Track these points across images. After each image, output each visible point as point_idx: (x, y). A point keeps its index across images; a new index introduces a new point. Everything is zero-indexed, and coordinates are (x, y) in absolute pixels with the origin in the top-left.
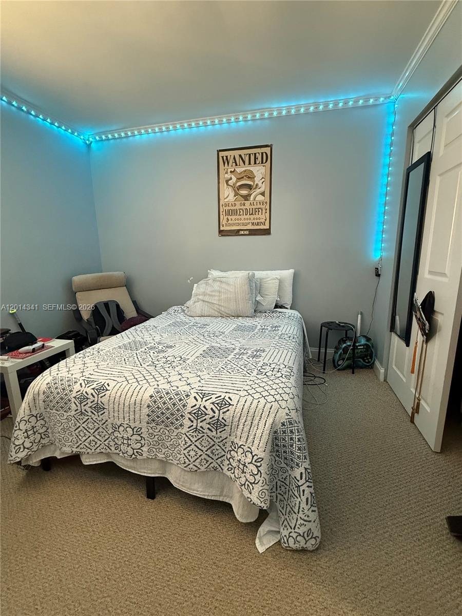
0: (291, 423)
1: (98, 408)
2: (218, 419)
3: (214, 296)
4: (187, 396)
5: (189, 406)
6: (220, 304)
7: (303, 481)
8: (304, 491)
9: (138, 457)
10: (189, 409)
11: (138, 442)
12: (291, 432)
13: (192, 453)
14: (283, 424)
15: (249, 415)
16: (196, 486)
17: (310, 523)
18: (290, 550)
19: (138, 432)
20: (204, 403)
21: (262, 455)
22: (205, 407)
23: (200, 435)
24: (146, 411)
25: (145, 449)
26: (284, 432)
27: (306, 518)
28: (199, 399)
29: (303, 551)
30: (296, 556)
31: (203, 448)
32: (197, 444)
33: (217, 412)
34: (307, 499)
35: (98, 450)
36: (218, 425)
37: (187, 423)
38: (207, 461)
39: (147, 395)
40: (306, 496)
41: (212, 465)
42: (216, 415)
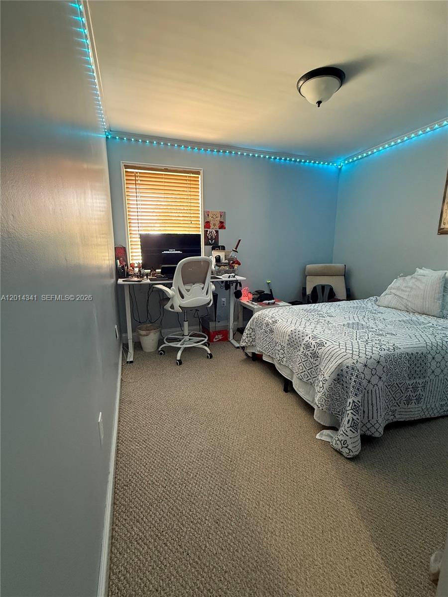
0: (353, 369)
1: (272, 331)
2: (315, 352)
3: (406, 291)
4: (307, 335)
5: (305, 340)
6: (408, 299)
7: (349, 408)
8: (348, 414)
9: (281, 363)
10: (304, 342)
11: (282, 354)
12: (352, 374)
13: (301, 368)
14: (347, 367)
15: (331, 355)
16: (301, 390)
17: (347, 437)
18: (334, 449)
19: (283, 348)
20: (312, 341)
21: (327, 378)
22: (311, 343)
23: (306, 359)
24: (287, 338)
25: (285, 359)
26: (347, 372)
27: (345, 432)
28: (311, 338)
29: (340, 453)
30: (336, 453)
31: (306, 367)
32: (304, 363)
33: (316, 347)
34: (349, 420)
35: (268, 354)
36: (315, 355)
37: (302, 350)
38: (308, 377)
39: (291, 329)
40: (348, 418)
41: (310, 380)
42: (315, 349)
